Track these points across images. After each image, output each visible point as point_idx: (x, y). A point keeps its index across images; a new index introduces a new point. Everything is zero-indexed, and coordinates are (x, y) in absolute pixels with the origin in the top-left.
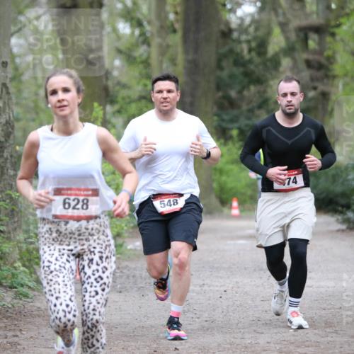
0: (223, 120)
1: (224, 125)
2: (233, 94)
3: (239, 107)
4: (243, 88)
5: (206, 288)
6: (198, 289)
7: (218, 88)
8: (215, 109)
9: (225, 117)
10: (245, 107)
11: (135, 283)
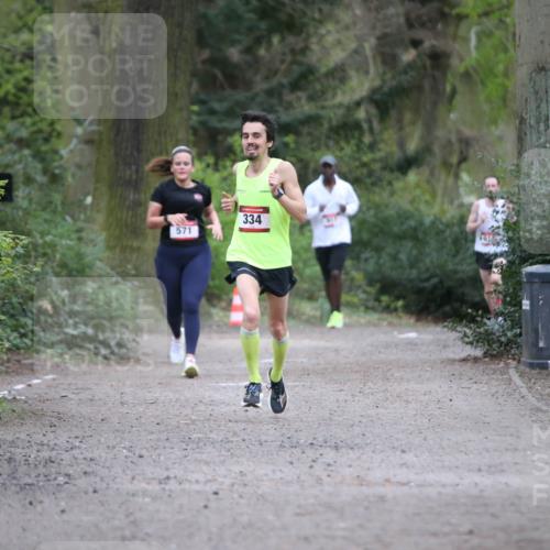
0: (213, 112)
1: (214, 122)
2: (234, 54)
3: (248, 85)
4: (258, 41)
5: (172, 485)
6: (155, 487)
7: (201, 41)
8: (195, 86)
9: (216, 106)
10: (260, 86)
11: (13, 476)
